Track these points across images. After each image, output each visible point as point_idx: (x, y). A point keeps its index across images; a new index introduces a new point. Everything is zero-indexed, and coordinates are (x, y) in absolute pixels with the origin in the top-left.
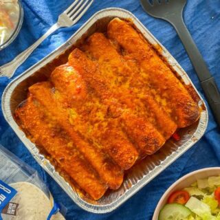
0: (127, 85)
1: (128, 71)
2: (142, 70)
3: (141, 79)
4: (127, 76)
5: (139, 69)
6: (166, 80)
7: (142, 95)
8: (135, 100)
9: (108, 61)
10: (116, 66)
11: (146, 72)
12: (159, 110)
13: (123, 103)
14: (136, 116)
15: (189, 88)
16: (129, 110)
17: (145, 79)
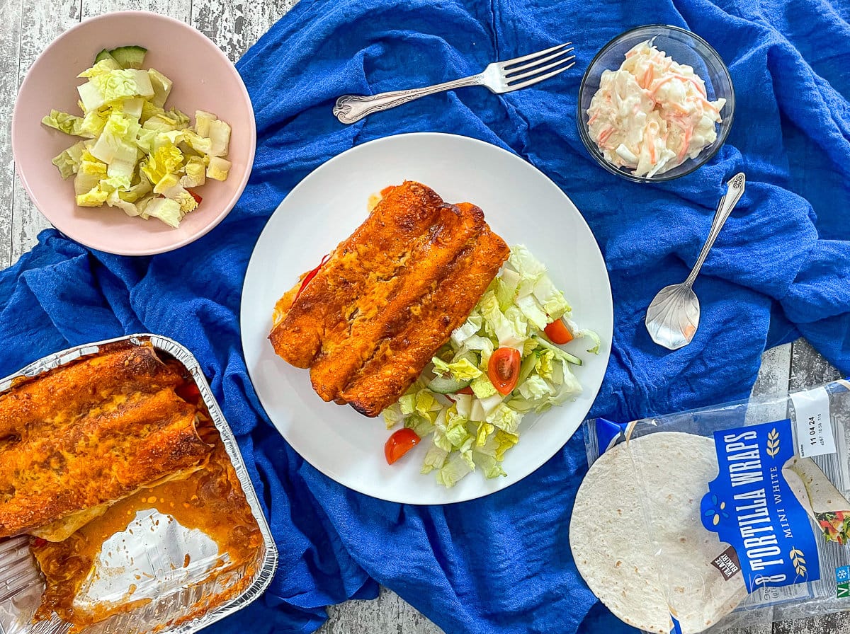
0: (69, 457)
1: (43, 445)
2: (48, 420)
3: (64, 427)
4: (52, 450)
5: (47, 424)
6: (75, 387)
7: (94, 438)
8: (100, 451)
9: (17, 473)
10: (30, 462)
11: (53, 413)
12: (129, 416)
13: (100, 475)
14: (130, 459)
15: (104, 350)
16: (114, 467)
17: (67, 421)
